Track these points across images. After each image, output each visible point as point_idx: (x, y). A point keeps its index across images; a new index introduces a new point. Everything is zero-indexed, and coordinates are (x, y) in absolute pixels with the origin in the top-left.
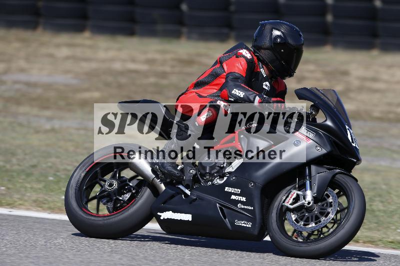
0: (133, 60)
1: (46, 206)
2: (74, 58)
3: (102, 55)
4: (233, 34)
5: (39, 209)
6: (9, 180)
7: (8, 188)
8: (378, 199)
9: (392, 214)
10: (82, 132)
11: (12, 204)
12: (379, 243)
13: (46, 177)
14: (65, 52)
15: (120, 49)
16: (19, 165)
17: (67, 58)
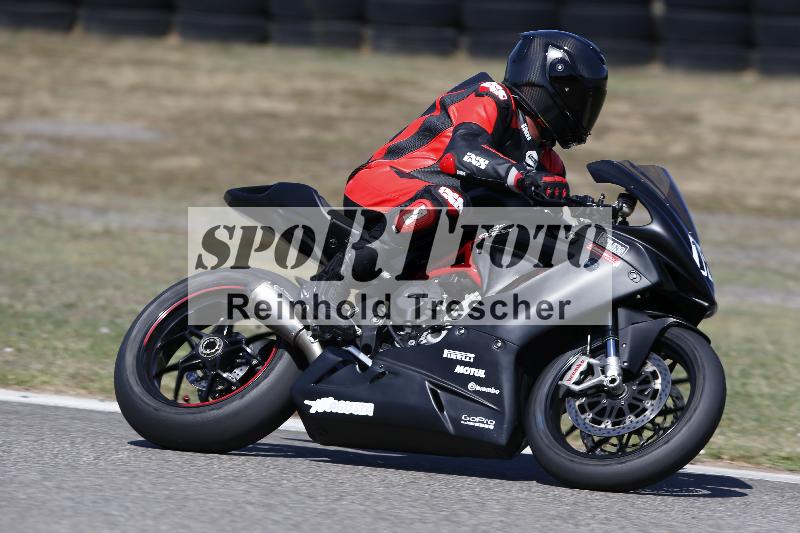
0: (266, 93)
1: (96, 385)
2: (149, 89)
3: (203, 82)
4: (465, 40)
5: (83, 391)
6: (21, 334)
7: (19, 350)
8: (758, 371)
9: (786, 402)
10: (165, 237)
11: (27, 382)
12: (763, 459)
13: (95, 326)
14: (128, 76)
15: (239, 71)
16: (40, 303)
17: (133, 89)
